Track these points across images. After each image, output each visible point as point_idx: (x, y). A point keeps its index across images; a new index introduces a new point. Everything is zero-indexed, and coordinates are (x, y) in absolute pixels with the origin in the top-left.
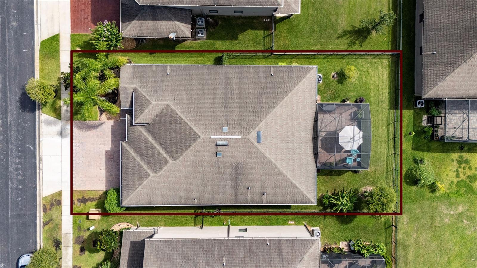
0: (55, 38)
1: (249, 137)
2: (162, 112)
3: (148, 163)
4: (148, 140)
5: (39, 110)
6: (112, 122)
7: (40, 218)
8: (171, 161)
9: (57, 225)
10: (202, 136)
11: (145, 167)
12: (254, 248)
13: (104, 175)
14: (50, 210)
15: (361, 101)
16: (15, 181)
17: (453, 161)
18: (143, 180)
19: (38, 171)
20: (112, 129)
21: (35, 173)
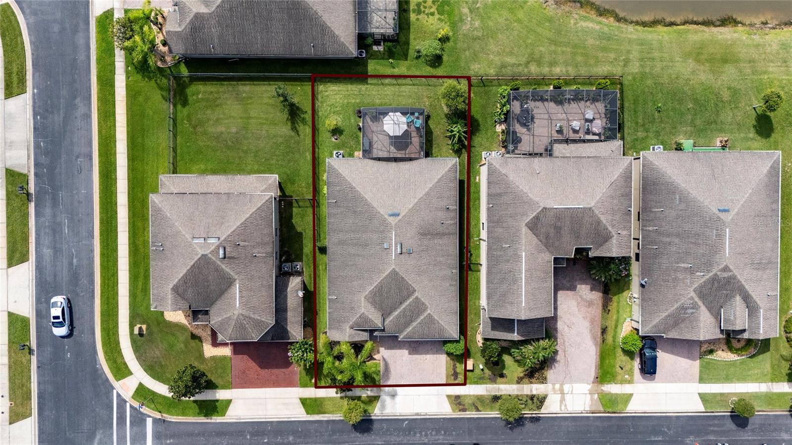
0: (304, 401)
1: (393, 224)
2: (371, 303)
3: (418, 315)
4: (398, 315)
5: (371, 416)
6: (382, 349)
7: (471, 414)
8: (416, 294)
9: (478, 399)
10: (393, 267)
11: (422, 317)
12: (495, 219)
13: (432, 356)
14: (464, 405)
15: (360, 112)
16: (437, 437)
17: (418, 19)
18: (434, 320)
19: (428, 417)
20: (388, 349)
21: (430, 419)
